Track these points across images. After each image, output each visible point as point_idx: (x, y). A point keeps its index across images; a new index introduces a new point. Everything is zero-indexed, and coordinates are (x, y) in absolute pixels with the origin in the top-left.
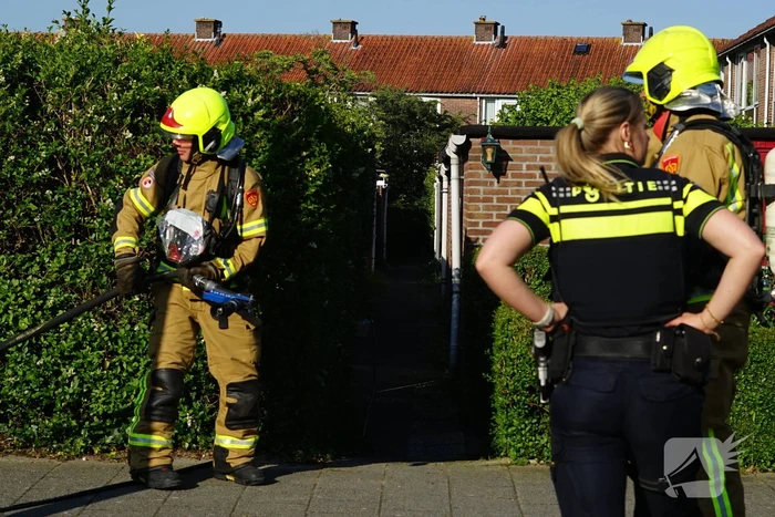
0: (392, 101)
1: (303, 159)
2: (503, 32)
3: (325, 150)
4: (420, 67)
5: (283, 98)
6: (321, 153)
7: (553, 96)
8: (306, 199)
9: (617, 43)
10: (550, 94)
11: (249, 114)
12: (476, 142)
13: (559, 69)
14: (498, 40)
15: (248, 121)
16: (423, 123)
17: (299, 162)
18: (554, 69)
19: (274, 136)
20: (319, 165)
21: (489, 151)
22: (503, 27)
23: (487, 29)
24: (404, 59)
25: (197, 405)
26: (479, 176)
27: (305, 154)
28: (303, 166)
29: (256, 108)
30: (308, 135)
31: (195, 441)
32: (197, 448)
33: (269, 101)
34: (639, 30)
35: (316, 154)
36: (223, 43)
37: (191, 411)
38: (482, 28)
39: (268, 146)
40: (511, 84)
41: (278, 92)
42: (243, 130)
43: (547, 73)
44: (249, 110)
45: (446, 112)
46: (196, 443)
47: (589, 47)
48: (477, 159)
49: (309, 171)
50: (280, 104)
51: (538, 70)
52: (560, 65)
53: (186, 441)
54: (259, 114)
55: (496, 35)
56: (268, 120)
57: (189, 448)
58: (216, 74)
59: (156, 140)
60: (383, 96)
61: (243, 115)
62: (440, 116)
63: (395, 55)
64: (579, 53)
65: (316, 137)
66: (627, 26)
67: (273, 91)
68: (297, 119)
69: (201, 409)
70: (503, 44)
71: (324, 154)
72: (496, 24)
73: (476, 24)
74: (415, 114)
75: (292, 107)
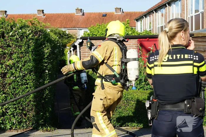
0: (54, 31)
1: (43, 48)
2: (83, 11)
3: (49, 45)
4: (61, 21)
5: (37, 31)
6: (48, 46)
7: (98, 28)
8: (44, 59)
9: (114, 13)
10: (97, 28)
11: (28, 36)
12: (85, 41)
13: (98, 21)
14: (82, 14)
15: (28, 38)
16: (63, 36)
17: (42, 49)
18: (97, 21)
19: (35, 42)
20: (48, 49)
21: (89, 43)
22: (83, 10)
23: (79, 11)
24: (57, 19)
25: (16, 117)
26: (86, 50)
27: (44, 46)
28: (43, 50)
29: (30, 34)
30: (44, 41)
31: (16, 127)
32: (17, 129)
33: (33, 32)
34: (119, 10)
35: (47, 46)
36: (8, 17)
37: (15, 119)
38: (78, 10)
39: (34, 44)
40: (86, 25)
41: (35, 29)
42: (26, 40)
43: (95, 22)
44: (28, 35)
45: (69, 33)
46: (17, 128)
47: (106, 15)
48: (85, 46)
49: (45, 51)
50: (36, 33)
51: (93, 21)
52: (99, 20)
53: (14, 127)
54: (30, 36)
55: (81, 12)
56: (33, 37)
57: (15, 129)
58: (18, 25)
59: (2, 44)
60: (52, 30)
61: (26, 36)
62: (67, 34)
63: (55, 18)
64: (104, 16)
65: (46, 41)
66: (116, 9)
67: (34, 29)
68: (41, 37)
69: (18, 118)
70: (83, 15)
71: (49, 46)
72: (81, 9)
73: (76, 9)
74: (61, 34)
75: (39, 34)
